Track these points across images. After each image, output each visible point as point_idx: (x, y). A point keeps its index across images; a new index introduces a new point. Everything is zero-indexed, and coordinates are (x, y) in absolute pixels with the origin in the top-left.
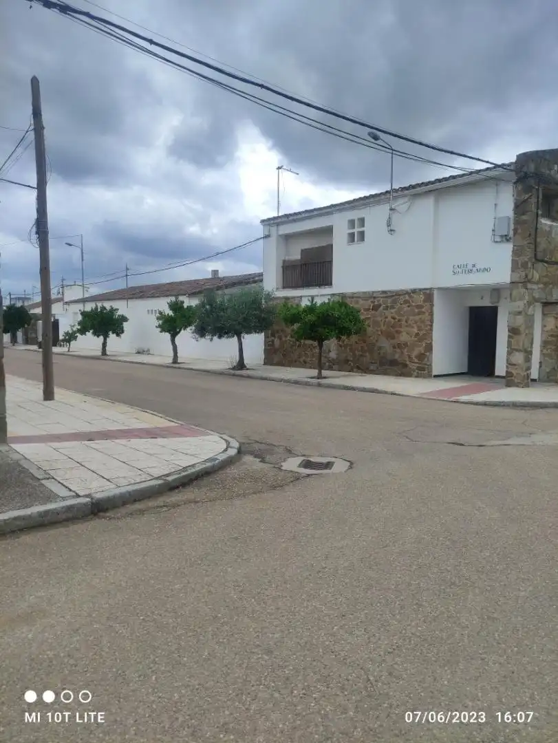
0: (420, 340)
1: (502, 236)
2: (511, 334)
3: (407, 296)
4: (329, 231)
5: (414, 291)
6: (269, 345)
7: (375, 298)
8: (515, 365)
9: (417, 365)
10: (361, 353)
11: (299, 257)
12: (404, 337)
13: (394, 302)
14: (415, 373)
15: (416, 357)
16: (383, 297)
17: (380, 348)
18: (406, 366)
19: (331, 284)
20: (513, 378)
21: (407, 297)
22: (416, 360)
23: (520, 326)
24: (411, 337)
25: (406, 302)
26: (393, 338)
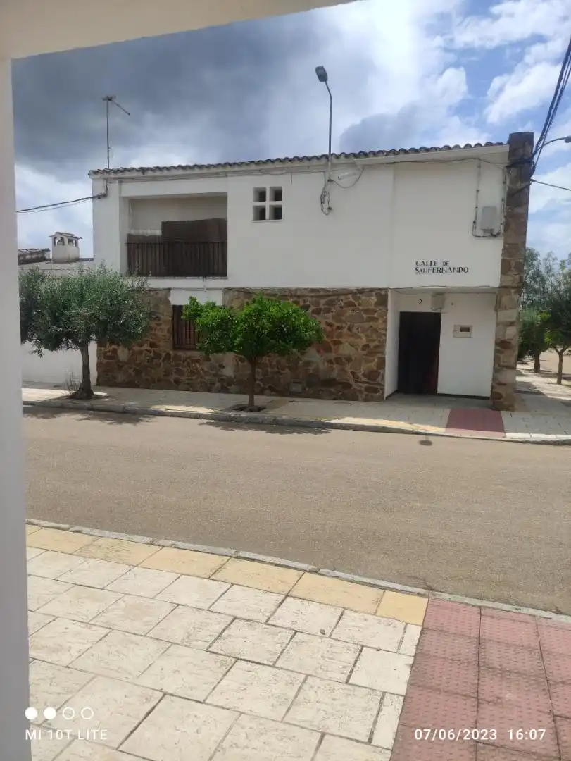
0: (372, 353)
1: (485, 231)
2: (499, 348)
3: (350, 296)
4: (221, 200)
5: (361, 291)
6: (106, 357)
7: (299, 297)
8: (505, 385)
9: (366, 385)
10: (276, 369)
11: (158, 232)
12: (346, 349)
13: (331, 303)
14: (364, 396)
15: (364, 375)
16: (312, 297)
17: (308, 363)
18: (348, 386)
19: (226, 275)
20: (502, 400)
21: (350, 298)
22: (364, 380)
23: (512, 339)
24: (357, 349)
25: (350, 304)
26: (329, 350)
